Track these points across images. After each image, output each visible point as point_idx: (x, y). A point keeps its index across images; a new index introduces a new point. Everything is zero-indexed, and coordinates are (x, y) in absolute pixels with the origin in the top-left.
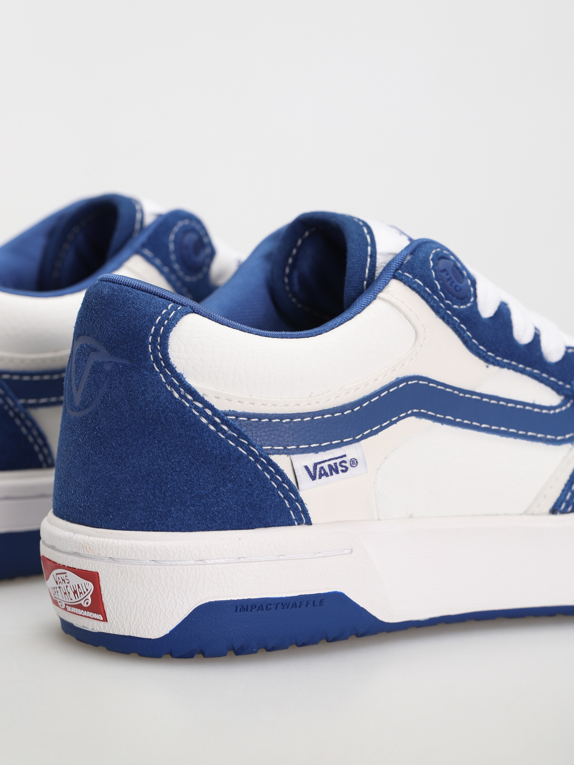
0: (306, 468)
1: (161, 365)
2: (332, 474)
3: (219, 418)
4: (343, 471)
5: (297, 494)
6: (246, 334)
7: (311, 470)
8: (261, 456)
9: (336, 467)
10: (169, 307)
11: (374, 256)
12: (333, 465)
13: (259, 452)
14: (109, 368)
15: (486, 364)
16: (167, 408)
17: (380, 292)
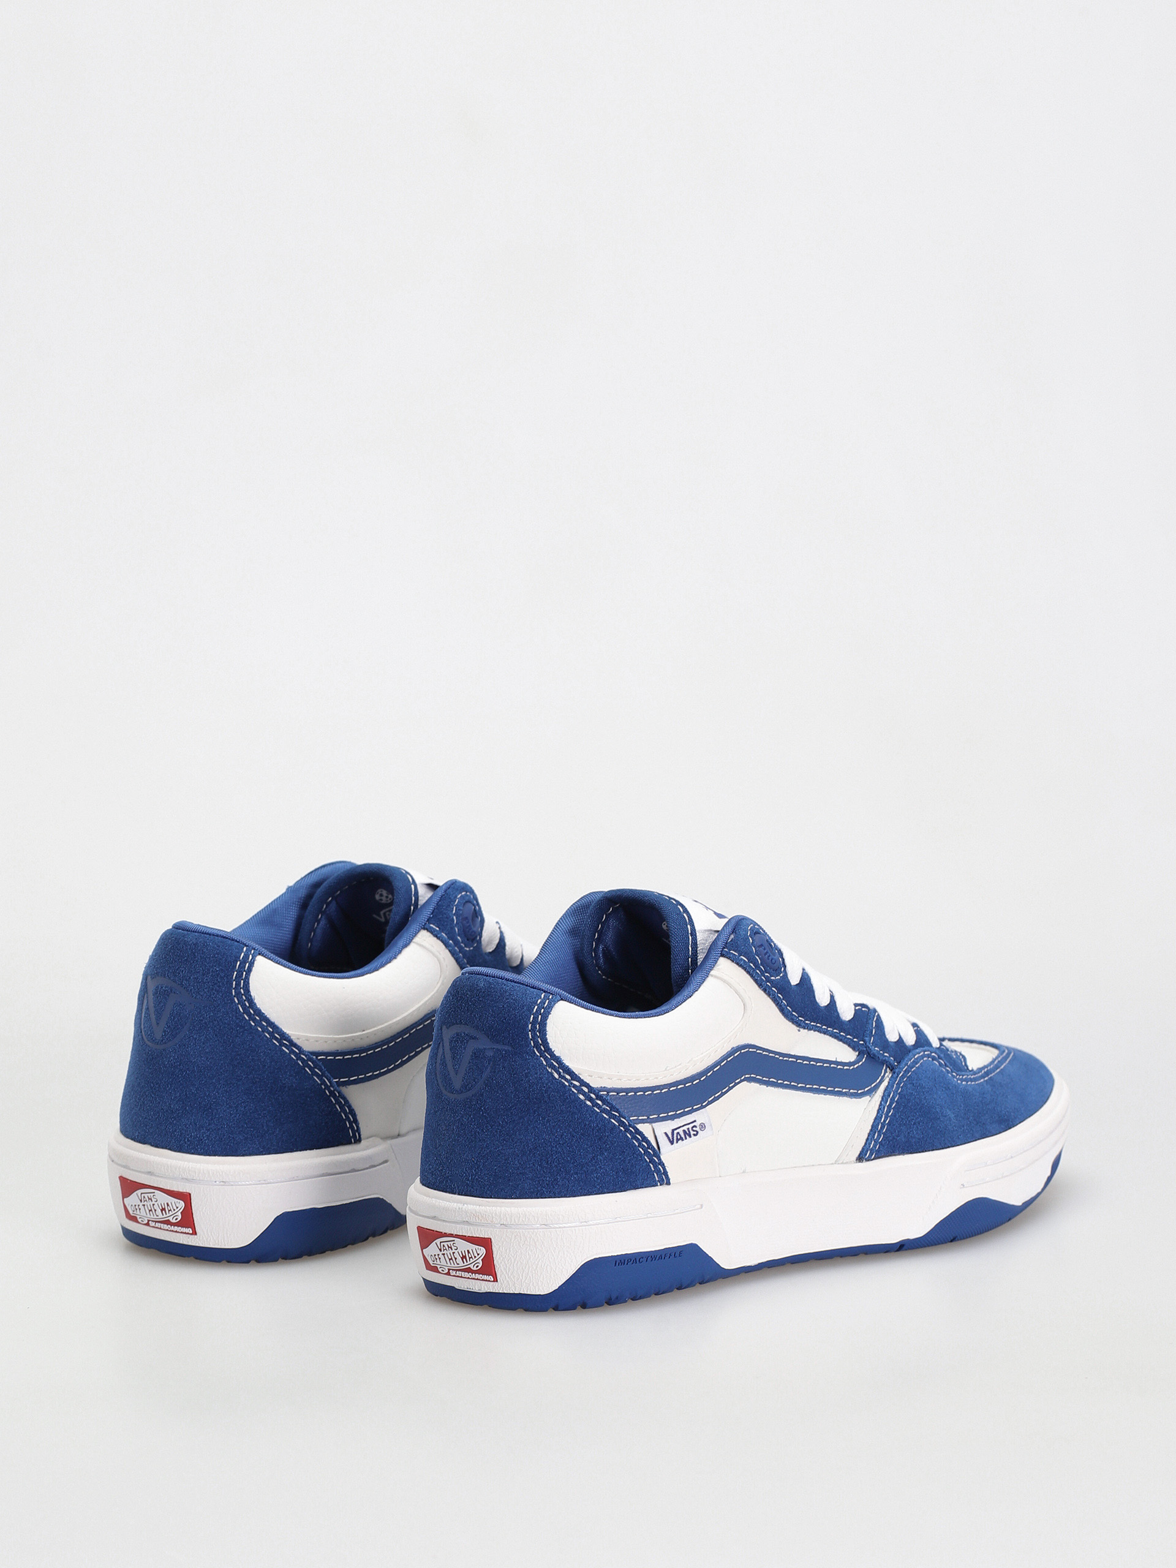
0: (666, 1134)
1: (541, 1049)
2: (686, 1138)
3: (595, 1094)
4: (694, 1135)
5: (659, 1159)
6: (608, 1016)
7: (670, 1136)
8: (630, 1125)
9: (689, 1131)
10: (543, 996)
11: (694, 933)
12: (687, 1130)
13: (628, 1123)
14: (492, 1055)
15: (798, 1028)
16: (550, 1088)
17: (711, 970)
